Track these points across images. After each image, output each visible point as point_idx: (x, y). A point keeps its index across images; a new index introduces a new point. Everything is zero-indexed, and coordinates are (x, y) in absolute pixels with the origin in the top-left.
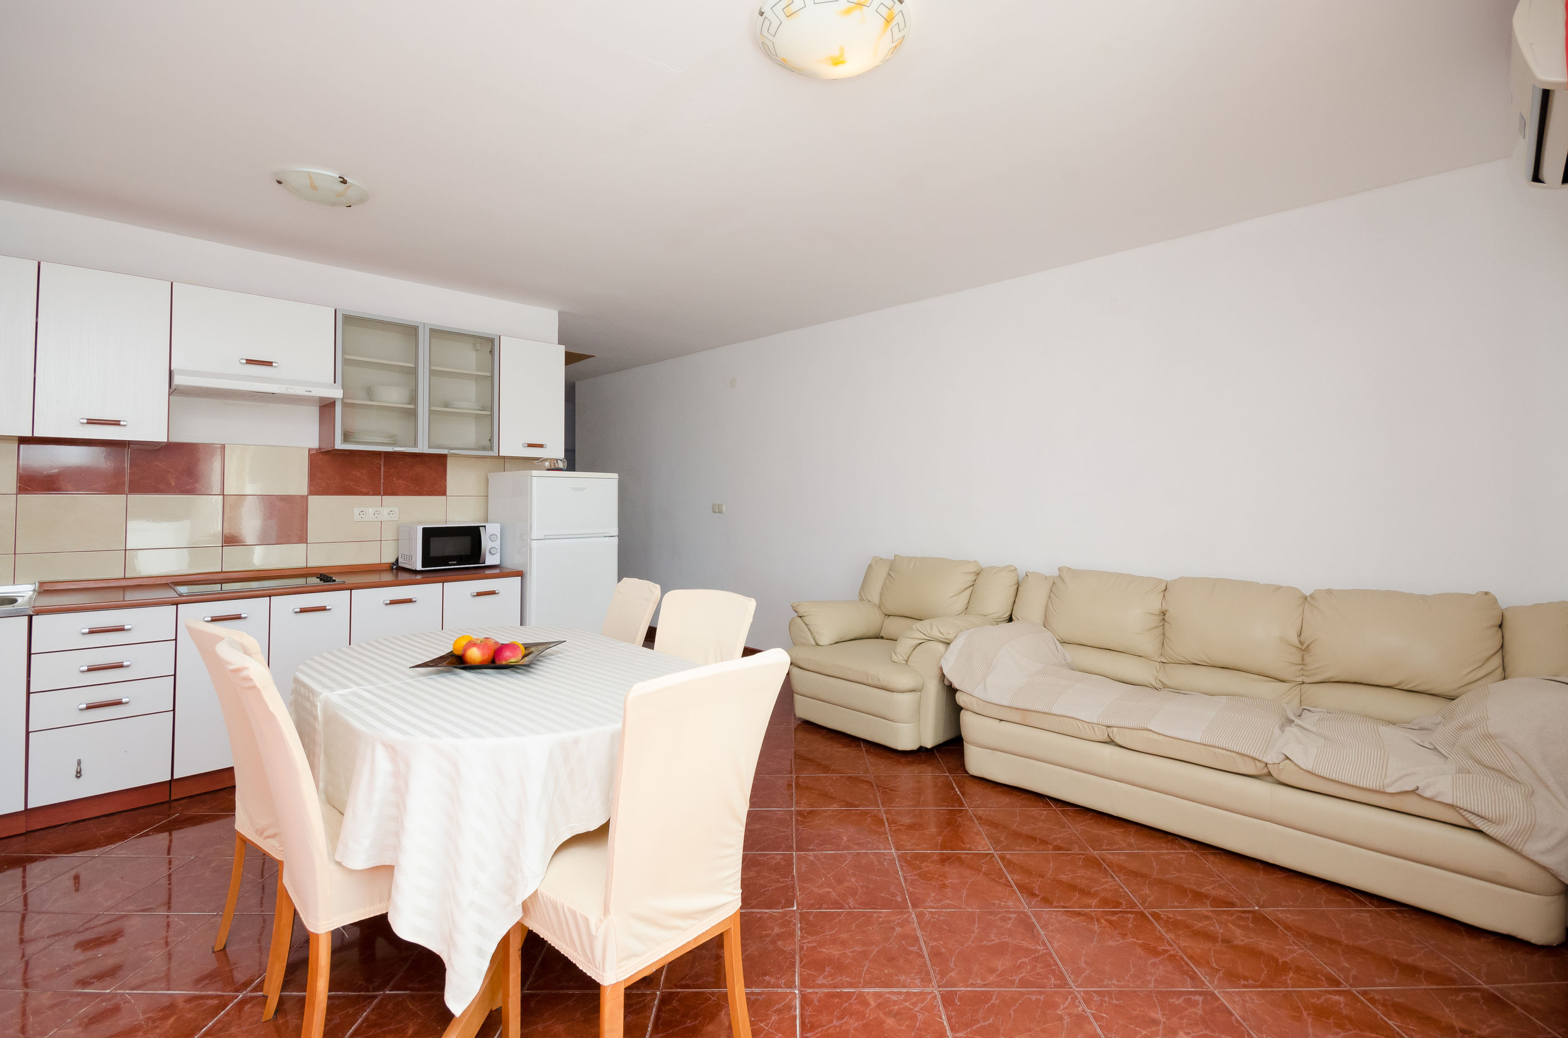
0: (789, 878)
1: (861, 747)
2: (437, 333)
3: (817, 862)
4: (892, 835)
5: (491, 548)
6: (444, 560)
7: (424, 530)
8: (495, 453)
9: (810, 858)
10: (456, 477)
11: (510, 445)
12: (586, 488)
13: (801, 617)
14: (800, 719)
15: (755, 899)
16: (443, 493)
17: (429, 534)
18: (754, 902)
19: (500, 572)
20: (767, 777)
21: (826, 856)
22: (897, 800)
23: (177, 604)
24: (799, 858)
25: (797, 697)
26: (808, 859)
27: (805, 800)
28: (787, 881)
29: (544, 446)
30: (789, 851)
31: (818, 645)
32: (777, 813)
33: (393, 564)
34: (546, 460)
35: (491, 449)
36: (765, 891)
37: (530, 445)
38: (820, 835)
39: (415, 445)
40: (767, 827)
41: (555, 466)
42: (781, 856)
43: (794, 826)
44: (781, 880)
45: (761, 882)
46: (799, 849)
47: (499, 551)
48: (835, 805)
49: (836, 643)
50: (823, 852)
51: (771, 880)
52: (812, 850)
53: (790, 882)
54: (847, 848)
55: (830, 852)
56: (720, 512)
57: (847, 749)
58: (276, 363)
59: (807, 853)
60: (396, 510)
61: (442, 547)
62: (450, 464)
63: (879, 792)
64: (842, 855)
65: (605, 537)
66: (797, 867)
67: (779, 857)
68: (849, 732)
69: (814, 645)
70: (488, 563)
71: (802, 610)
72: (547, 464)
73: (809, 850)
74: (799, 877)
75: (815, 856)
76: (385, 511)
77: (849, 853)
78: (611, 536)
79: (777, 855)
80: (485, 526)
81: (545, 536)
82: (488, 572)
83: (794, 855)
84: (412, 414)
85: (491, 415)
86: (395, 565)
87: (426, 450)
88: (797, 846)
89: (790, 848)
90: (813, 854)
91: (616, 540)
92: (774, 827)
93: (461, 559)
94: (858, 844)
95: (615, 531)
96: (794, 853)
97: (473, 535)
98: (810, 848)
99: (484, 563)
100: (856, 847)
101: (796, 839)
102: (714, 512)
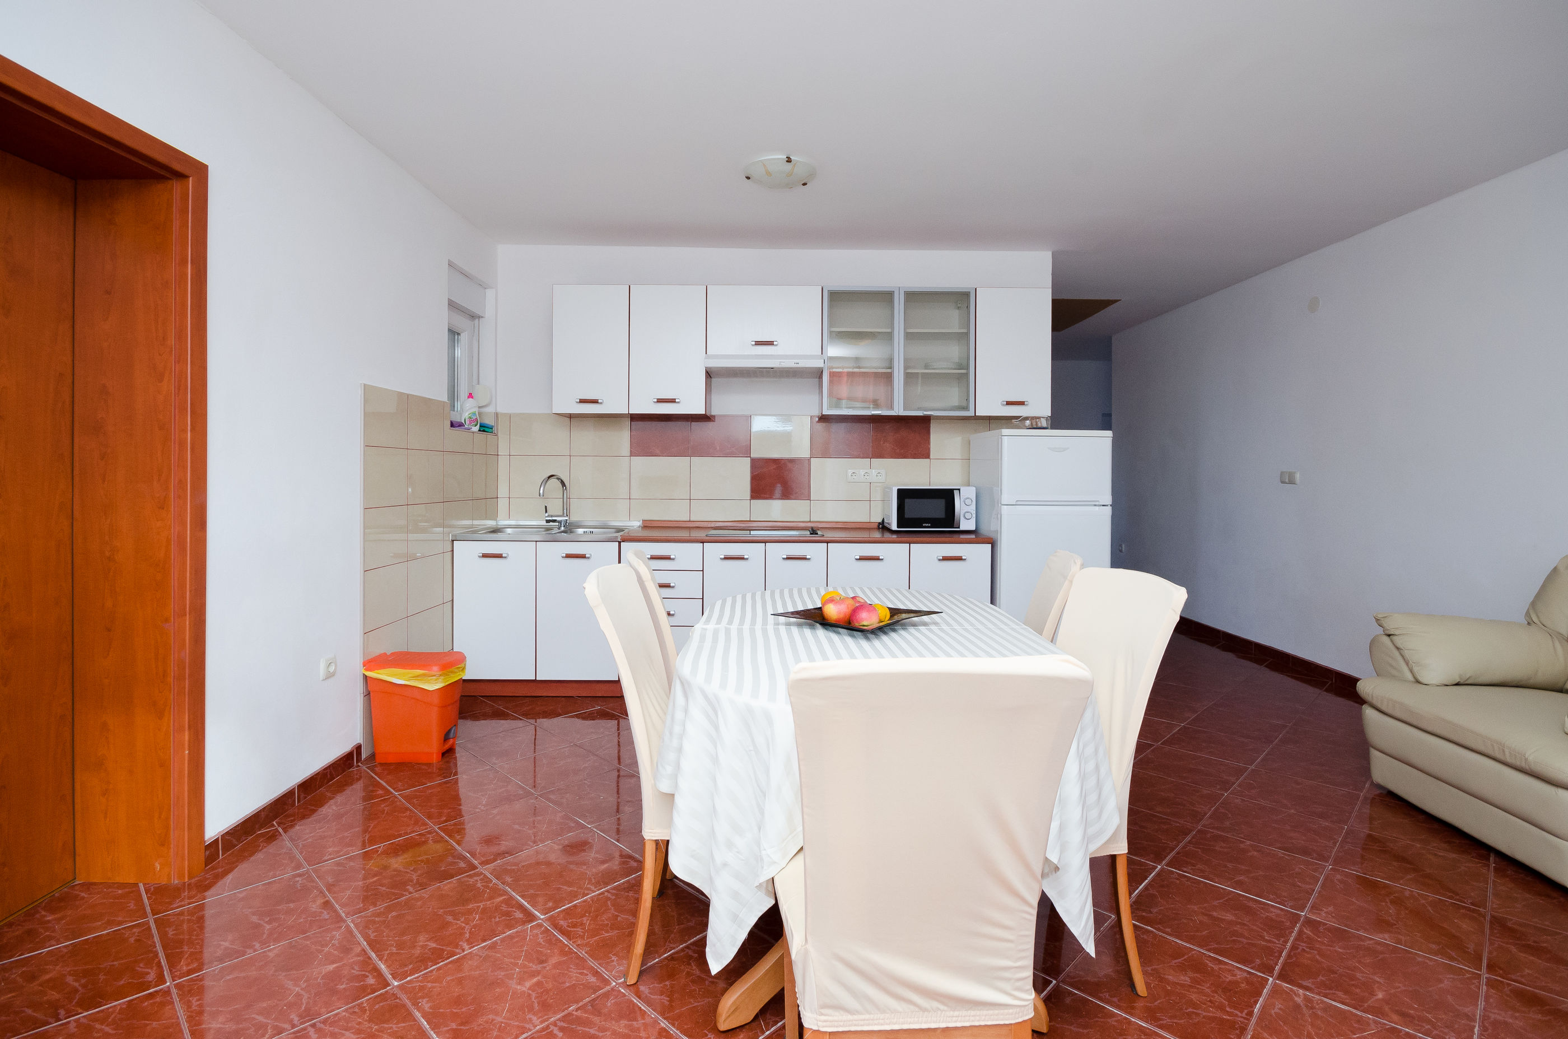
0: (1242, 1012)
1: (1489, 859)
2: (913, 297)
3: (1304, 1009)
4: (1484, 1026)
5: (966, 512)
6: (917, 522)
7: (899, 491)
8: (971, 413)
9: (1296, 999)
10: (939, 440)
11: (987, 405)
12: (1068, 448)
13: (1389, 635)
14: (1379, 786)
15: (1171, 1017)
16: (927, 456)
17: (904, 495)
18: (1166, 1021)
19: (975, 536)
20: (1281, 853)
21: (1328, 1008)
22: (1527, 971)
23: (703, 543)
24: (1275, 991)
25: (1374, 754)
26: (1293, 1000)
27: (1331, 909)
28: (1237, 1015)
29: (1026, 403)
30: (1264, 974)
31: (1418, 682)
32: (1272, 909)
33: (879, 523)
34: (1027, 418)
35: (966, 408)
36: (1193, 1012)
37: (1009, 403)
38: (1334, 972)
39: (892, 408)
40: (1244, 924)
41: (1037, 424)
42: (1245, 975)
43: (1292, 939)
44: (1228, 1009)
45: (1194, 997)
46: (1282, 976)
47: (974, 516)
48: (1386, 936)
49: (1457, 684)
50: (1326, 1000)
51: (1210, 1001)
52: (1306, 988)
53: (1240, 1019)
54: (1377, 1011)
55: (1339, 1005)
56: (1292, 482)
57: (1454, 856)
58: (776, 341)
59: (1295, 988)
60: (883, 472)
61: (916, 509)
62: (934, 427)
63: (1491, 944)
64: (1360, 1020)
65: (1095, 505)
66: (1266, 1001)
67: (1240, 976)
68: (1466, 829)
69: (1412, 682)
70: (962, 528)
71: (1391, 625)
72: (1028, 422)
73: (1301, 986)
74: (1260, 1018)
75: (1307, 999)
76: (874, 472)
77: (1375, 1022)
78: (1103, 505)
79: (1239, 971)
80: (959, 490)
81: (1017, 501)
82: (963, 536)
83: (1270, 982)
84: (887, 377)
85: (967, 373)
86: (881, 524)
87: (902, 413)
88: (1283, 969)
89: (1270, 970)
90: (1304, 995)
91: (1109, 510)
92: (1255, 928)
93: (935, 522)
94: (1403, 1015)
95: (1108, 499)
96: (1271, 979)
97: (947, 496)
98: (1305, 983)
99: (959, 528)
100: (1395, 1017)
101: (1286, 960)
102: (1283, 482)
